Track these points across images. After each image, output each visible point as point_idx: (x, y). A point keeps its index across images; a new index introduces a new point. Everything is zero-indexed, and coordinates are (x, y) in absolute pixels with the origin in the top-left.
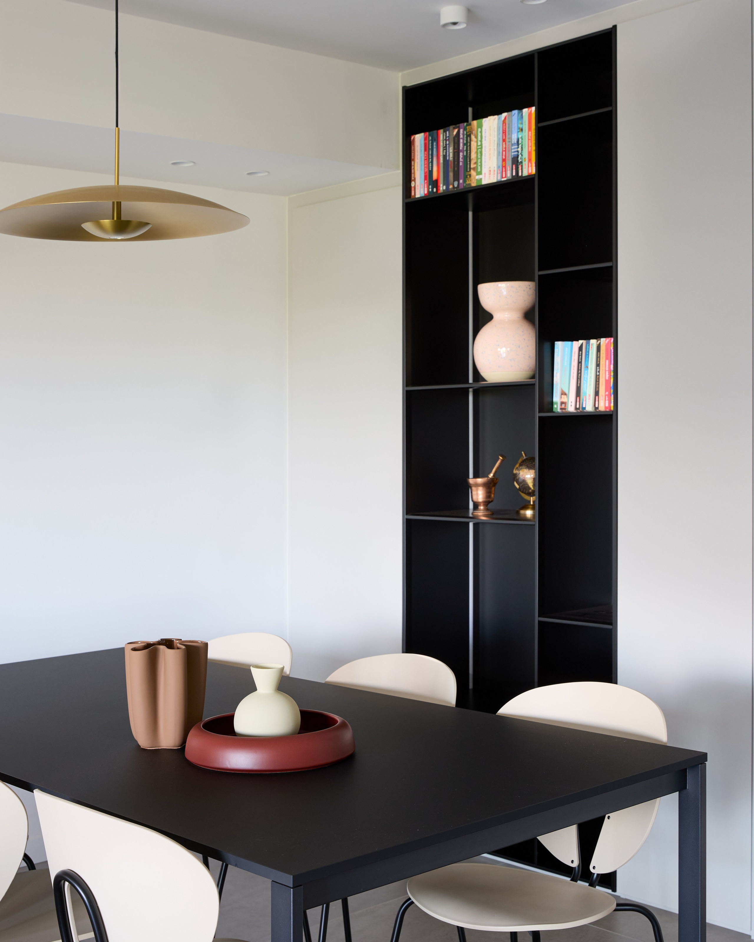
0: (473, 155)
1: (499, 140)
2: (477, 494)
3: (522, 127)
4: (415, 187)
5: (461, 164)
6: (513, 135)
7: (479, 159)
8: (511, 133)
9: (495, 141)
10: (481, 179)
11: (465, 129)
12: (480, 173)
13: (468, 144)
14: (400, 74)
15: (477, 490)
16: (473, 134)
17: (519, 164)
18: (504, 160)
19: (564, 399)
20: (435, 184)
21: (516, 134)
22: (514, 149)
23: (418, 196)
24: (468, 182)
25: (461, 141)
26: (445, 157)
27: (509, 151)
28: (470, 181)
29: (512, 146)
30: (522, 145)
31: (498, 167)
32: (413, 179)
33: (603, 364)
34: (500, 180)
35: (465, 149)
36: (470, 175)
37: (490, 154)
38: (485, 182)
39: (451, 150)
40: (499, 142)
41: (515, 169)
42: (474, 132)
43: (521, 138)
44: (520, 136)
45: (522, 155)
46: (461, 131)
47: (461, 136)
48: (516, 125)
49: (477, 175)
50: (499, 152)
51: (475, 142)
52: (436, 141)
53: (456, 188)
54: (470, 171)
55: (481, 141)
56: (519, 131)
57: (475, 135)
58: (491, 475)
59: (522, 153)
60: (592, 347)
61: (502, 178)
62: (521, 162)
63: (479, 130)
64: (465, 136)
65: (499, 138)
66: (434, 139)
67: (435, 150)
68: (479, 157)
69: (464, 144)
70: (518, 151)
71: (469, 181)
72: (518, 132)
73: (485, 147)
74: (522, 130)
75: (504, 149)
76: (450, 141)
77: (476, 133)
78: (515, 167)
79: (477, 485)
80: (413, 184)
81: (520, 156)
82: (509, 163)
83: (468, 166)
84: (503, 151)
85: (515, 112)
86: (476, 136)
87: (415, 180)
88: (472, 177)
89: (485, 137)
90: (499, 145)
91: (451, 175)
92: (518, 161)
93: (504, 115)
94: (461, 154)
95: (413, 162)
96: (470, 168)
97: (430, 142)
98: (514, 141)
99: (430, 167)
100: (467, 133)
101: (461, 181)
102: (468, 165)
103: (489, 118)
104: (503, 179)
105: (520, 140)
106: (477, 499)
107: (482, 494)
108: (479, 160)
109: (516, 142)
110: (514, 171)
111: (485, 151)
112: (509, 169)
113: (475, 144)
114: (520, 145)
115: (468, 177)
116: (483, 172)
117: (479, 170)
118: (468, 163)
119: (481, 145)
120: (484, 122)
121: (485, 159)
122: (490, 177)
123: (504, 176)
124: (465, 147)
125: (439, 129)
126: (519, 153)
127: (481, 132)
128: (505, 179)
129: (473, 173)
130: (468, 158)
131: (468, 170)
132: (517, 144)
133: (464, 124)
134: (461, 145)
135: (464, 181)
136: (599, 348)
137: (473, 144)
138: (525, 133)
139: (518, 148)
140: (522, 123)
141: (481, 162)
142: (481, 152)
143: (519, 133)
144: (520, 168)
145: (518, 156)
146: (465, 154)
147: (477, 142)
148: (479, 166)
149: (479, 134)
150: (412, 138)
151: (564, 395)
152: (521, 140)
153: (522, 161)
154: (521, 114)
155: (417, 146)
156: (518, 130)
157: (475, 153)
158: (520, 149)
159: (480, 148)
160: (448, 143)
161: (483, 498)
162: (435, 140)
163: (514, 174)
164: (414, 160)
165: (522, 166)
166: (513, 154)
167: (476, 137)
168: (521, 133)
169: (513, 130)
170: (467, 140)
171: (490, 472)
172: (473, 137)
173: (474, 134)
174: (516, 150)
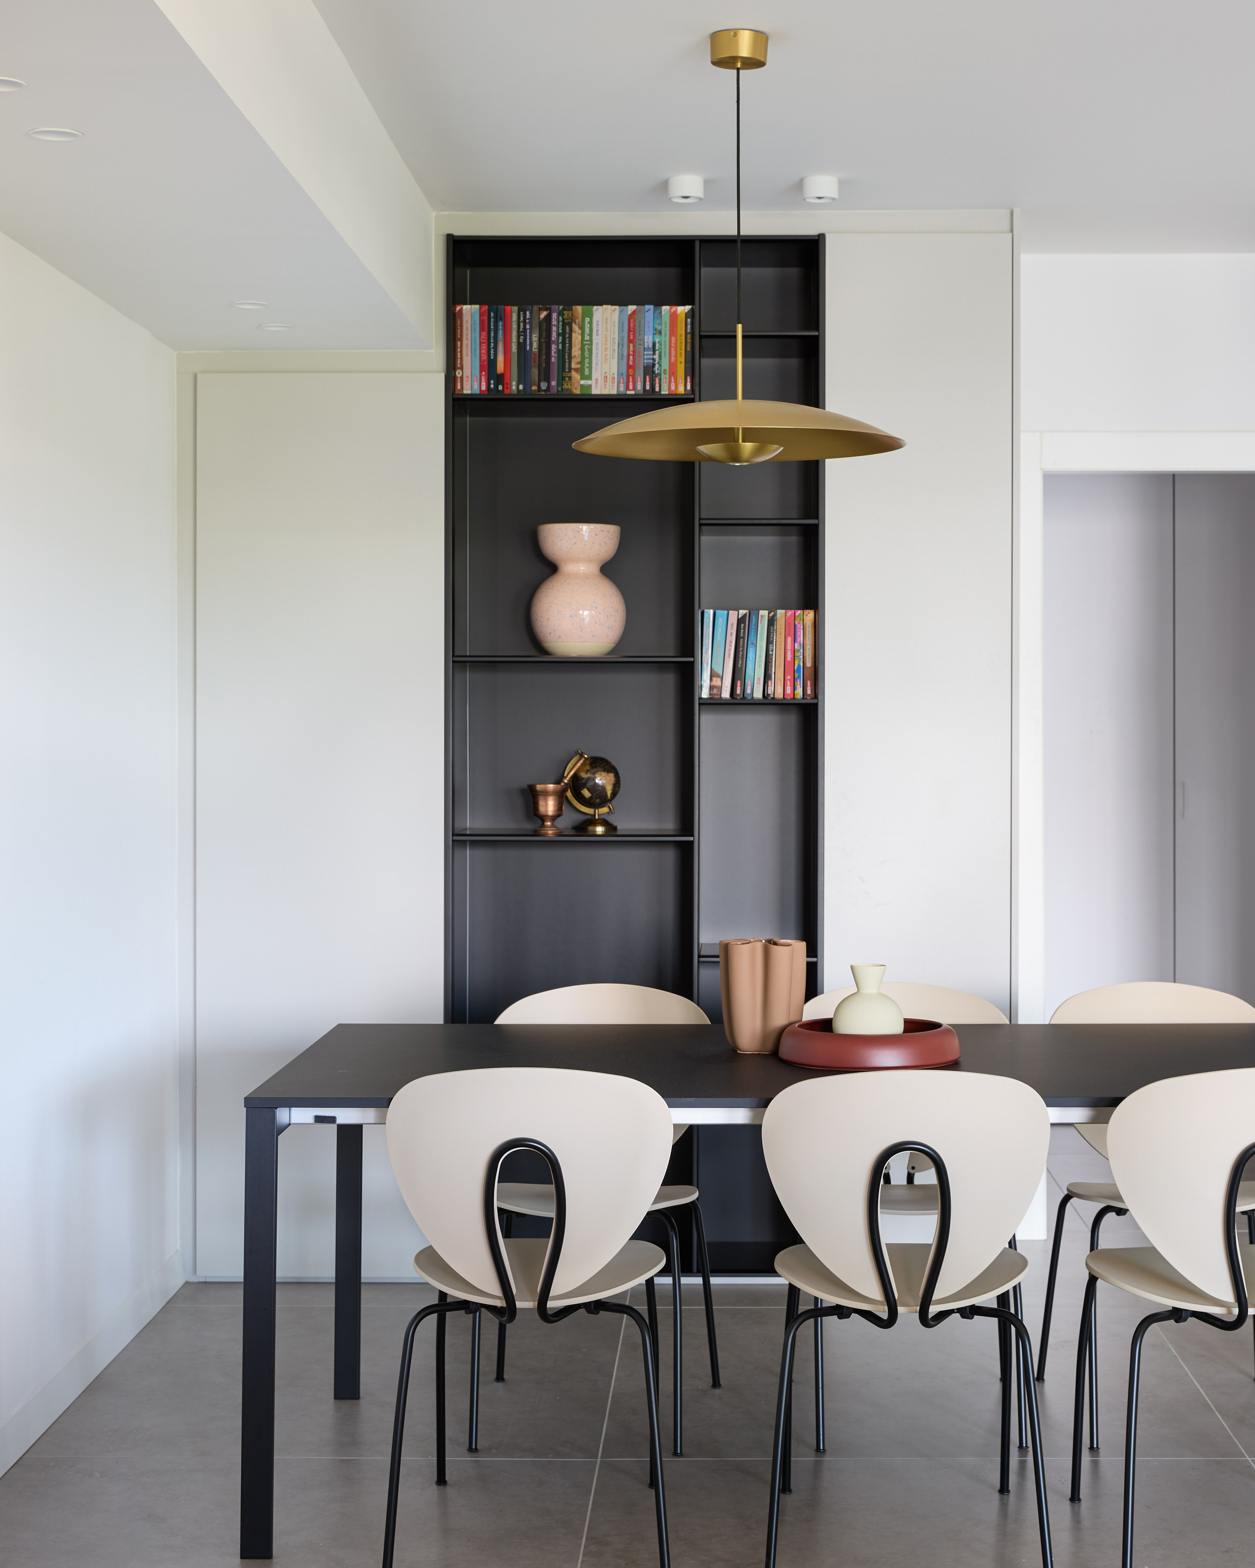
0: (576, 351)
1: (621, 338)
2: (547, 805)
3: (661, 329)
4: (462, 378)
5: (553, 360)
6: (646, 338)
7: (587, 358)
8: (643, 334)
9: (614, 338)
10: (590, 386)
11: (560, 314)
12: (589, 377)
13: (566, 336)
14: (434, 214)
16: (575, 323)
17: (656, 377)
18: (631, 367)
19: (717, 682)
20: (500, 379)
21: (651, 337)
22: (647, 355)
23: (467, 391)
24: (565, 386)
25: (554, 329)
26: (521, 346)
27: (639, 356)
28: (569, 385)
29: (644, 351)
30: (660, 353)
31: (620, 375)
32: (459, 366)
33: (781, 641)
34: (624, 393)
35: (560, 341)
36: (570, 378)
37: (606, 355)
38: (596, 391)
39: (535, 338)
40: (622, 341)
41: (650, 381)
42: (577, 321)
43: (659, 342)
44: (657, 340)
45: (660, 365)
46: (554, 315)
47: (554, 322)
48: (651, 324)
49: (582, 379)
50: (622, 355)
51: (579, 334)
52: (503, 321)
53: (544, 391)
54: (570, 371)
55: (591, 335)
56: (656, 334)
57: (579, 325)
58: (566, 780)
59: (660, 363)
60: (761, 620)
61: (628, 389)
62: (660, 374)
63: (587, 320)
64: (561, 323)
65: (623, 337)
66: (499, 317)
67: (501, 332)
68: (586, 355)
69: (558, 334)
70: (654, 360)
71: (567, 385)
72: (654, 334)
73: (597, 344)
74: (660, 332)
75: (631, 353)
76: (533, 324)
77: (580, 323)
78: (650, 378)
80: (458, 373)
81: (657, 365)
82: (640, 373)
83: (567, 365)
84: (629, 355)
85: (649, 308)
86: (581, 326)
87: (462, 368)
88: (573, 381)
89: (597, 331)
90: (623, 345)
91: (535, 372)
92: (653, 372)
93: (632, 308)
94: (554, 347)
95: (459, 343)
96: (570, 369)
97: (492, 320)
98: (648, 344)
99: (492, 355)
100: (563, 320)
101: (554, 383)
102: (567, 363)
103: (605, 306)
104: (628, 392)
105: (657, 345)
106: (547, 811)
107: (553, 805)
108: (587, 361)
109: (651, 346)
110: (648, 384)
111: (597, 349)
112: (639, 380)
113: (580, 337)
114: (657, 352)
115: (567, 379)
116: (594, 376)
117: (587, 372)
118: (567, 360)
119: (591, 340)
120: (596, 310)
121: (597, 360)
122: (605, 385)
123: (631, 387)
124: (561, 338)
125: (508, 304)
126: (655, 361)
127: (591, 323)
128: (633, 392)
129: (575, 376)
130: (565, 354)
131: (567, 370)
132: (652, 350)
133: (559, 307)
134: (554, 334)
135: (560, 383)
136: (771, 622)
137: (576, 337)
138: (665, 338)
139: (654, 354)
140: (660, 324)
141: (590, 363)
142: (590, 350)
143: (655, 336)
144: (657, 381)
145: (654, 365)
146: (560, 347)
147: (583, 335)
148: (587, 367)
149: (587, 326)
150: (458, 308)
151: (717, 677)
152: (659, 346)
153: (661, 372)
154: (659, 311)
155: (467, 322)
156: (653, 331)
157: (578, 350)
158: (656, 357)
160: (528, 327)
161: (554, 811)
162: (501, 319)
163: (648, 387)
164: (461, 340)
165: (660, 380)
166: (645, 361)
167: (582, 328)
168: (659, 336)
169: (646, 329)
170: (564, 330)
172: (575, 327)
173: (577, 324)
174: (651, 357)
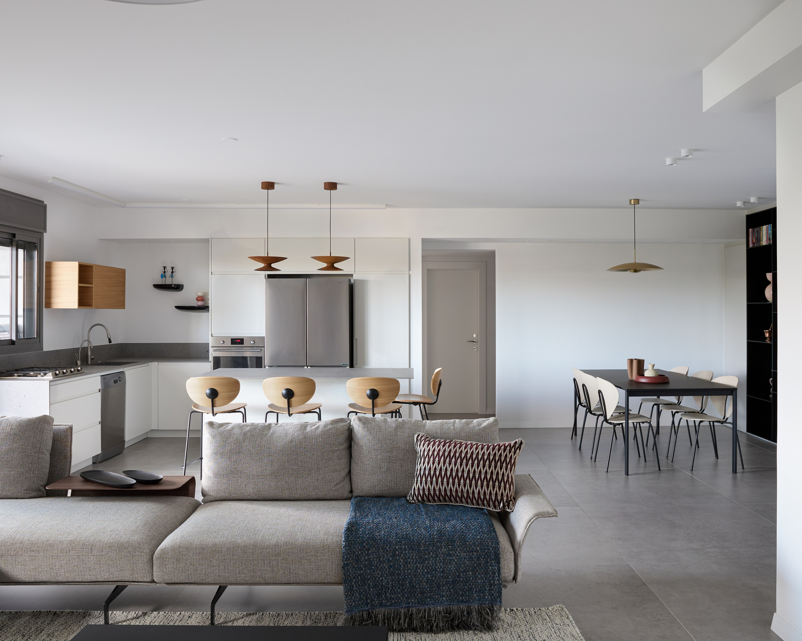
0: (761, 236)
4: (749, 244)
8: (769, 231)
10: (763, 244)
11: (759, 229)
12: (763, 242)
13: (760, 233)
14: (746, 211)
15: (766, 334)
18: (767, 239)
20: (753, 244)
23: (750, 247)
26: (756, 236)
28: (761, 244)
39: (757, 234)
42: (761, 230)
47: (759, 231)
50: (766, 236)
54: (761, 241)
55: (763, 232)
58: (770, 329)
65: (766, 232)
66: (753, 231)
67: (753, 234)
73: (764, 234)
76: (757, 231)
78: (769, 241)
79: (766, 332)
85: (769, 225)
87: (749, 242)
90: (766, 234)
91: (757, 241)
93: (767, 225)
94: (759, 236)
95: (749, 237)
98: (769, 233)
99: (753, 239)
101: (759, 244)
102: (760, 239)
104: (767, 244)
107: (768, 335)
120: (763, 227)
121: (764, 238)
122: (765, 243)
125: (754, 228)
127: (763, 230)
133: (759, 227)
137: (761, 233)
142: (763, 236)
148: (762, 239)
150: (749, 230)
155: (750, 232)
159: (762, 234)
166: (769, 237)
171: (770, 328)
